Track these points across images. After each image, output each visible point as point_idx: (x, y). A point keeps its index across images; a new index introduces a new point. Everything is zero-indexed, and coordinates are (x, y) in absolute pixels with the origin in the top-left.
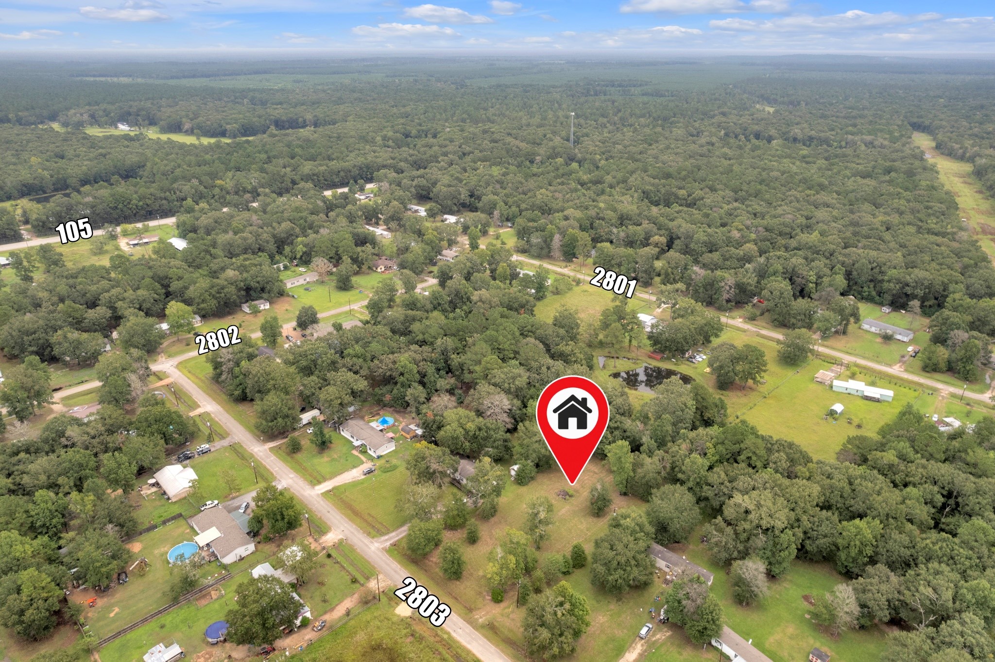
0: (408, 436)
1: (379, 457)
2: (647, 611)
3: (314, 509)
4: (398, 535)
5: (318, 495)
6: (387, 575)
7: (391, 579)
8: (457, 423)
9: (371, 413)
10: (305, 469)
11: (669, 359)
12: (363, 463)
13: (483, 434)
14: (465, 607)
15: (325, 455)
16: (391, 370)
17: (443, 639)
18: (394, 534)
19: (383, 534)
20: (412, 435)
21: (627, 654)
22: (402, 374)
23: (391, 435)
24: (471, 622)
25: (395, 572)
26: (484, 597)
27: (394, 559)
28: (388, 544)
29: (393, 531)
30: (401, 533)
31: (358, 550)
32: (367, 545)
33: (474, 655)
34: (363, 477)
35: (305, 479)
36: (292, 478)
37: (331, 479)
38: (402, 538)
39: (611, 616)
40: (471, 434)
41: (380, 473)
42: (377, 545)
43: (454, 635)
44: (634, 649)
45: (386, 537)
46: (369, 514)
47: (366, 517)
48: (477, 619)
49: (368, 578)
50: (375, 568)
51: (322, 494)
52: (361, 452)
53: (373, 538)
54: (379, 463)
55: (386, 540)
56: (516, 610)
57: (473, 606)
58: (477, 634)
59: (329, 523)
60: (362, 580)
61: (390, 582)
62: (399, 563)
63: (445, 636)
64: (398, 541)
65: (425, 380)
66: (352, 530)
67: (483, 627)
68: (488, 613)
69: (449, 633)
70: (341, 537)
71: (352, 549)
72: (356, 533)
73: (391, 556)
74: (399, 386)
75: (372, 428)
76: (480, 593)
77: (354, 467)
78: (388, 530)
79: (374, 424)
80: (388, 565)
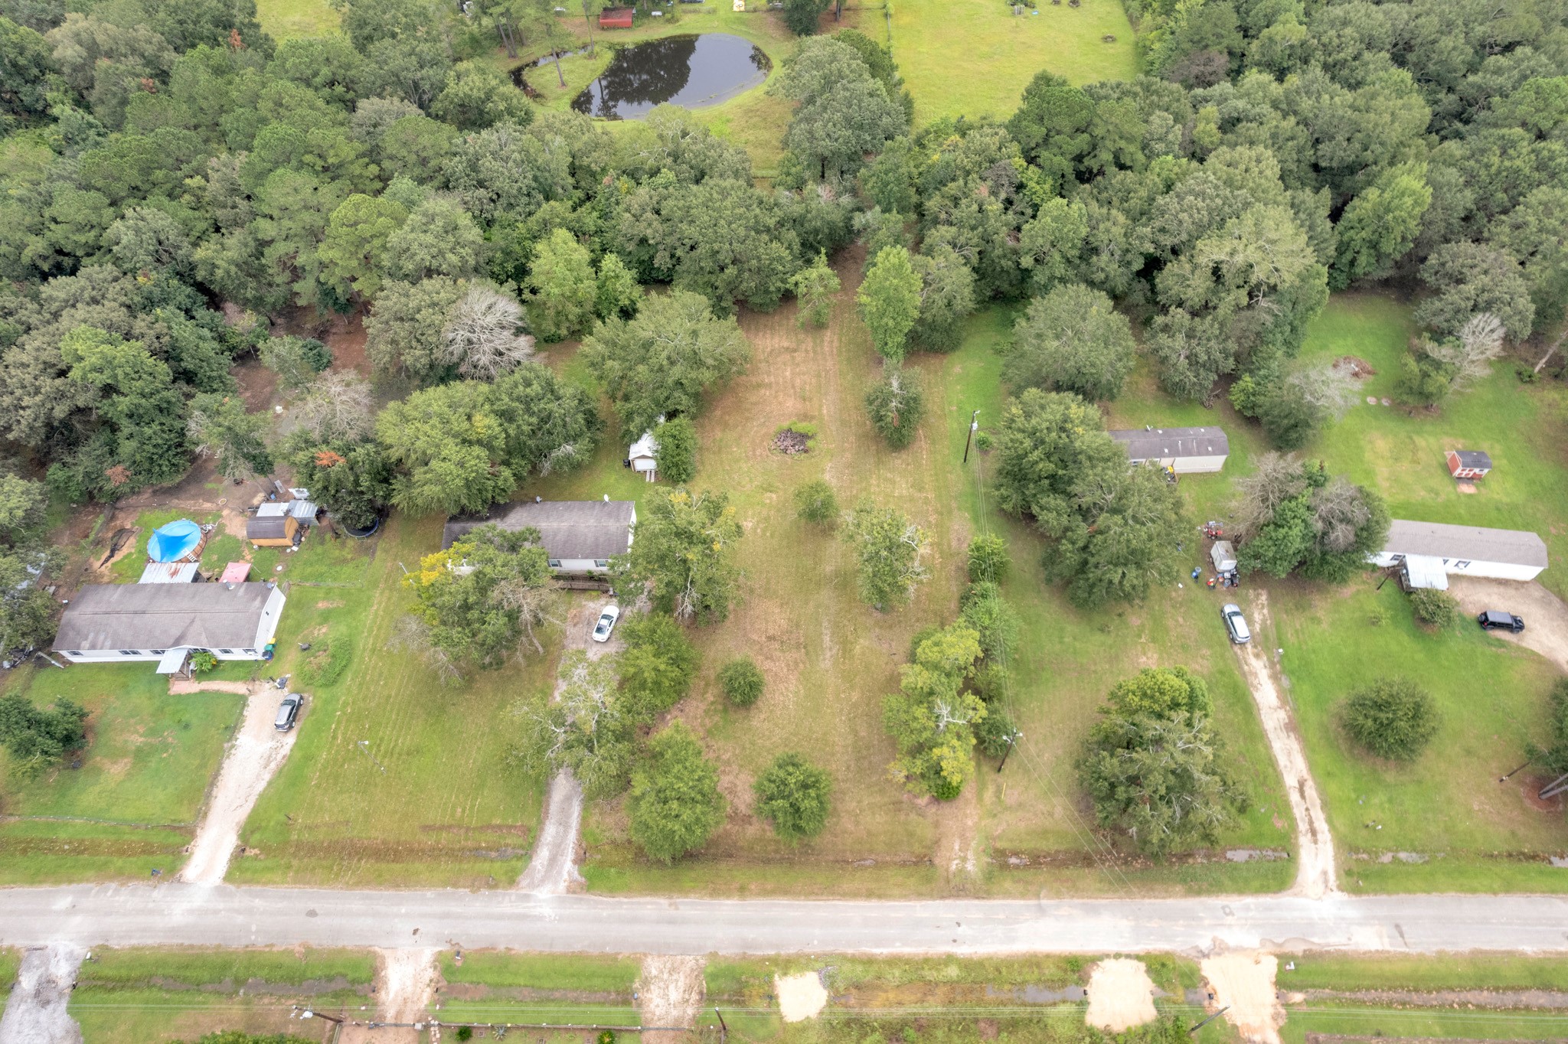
0: (287, 541)
1: (269, 654)
2: (1191, 583)
3: (260, 941)
4: (564, 824)
5: (219, 891)
6: (661, 950)
7: (685, 951)
8: (450, 441)
9: (98, 543)
10: (79, 849)
11: (645, 14)
12: (241, 701)
13: (526, 422)
14: (904, 864)
15: (97, 759)
16: (60, 396)
17: (952, 984)
18: (550, 831)
19: (527, 852)
20: (290, 529)
21: (1257, 696)
22: (108, 390)
23: (236, 571)
24: (958, 888)
25: (671, 921)
26: (914, 807)
27: (629, 891)
28: (568, 867)
29: (541, 823)
30: (565, 812)
31: (519, 948)
32: (523, 917)
33: (1048, 956)
34: (291, 739)
35: (123, 876)
36: (73, 909)
37: (202, 815)
38: (584, 821)
39: (1154, 640)
40: (500, 443)
41: (322, 693)
42: (544, 893)
43: (962, 951)
44: (1256, 675)
45: (543, 855)
46: (427, 828)
47: (430, 840)
48: (961, 871)
49: (626, 997)
50: (614, 958)
51: (229, 877)
52: (200, 675)
53: (512, 882)
54: (289, 665)
55: (553, 860)
56: (1000, 778)
57: (918, 849)
58: (998, 906)
59: (349, 943)
60: (615, 1015)
61: (690, 961)
62: (653, 890)
63: (953, 972)
64: (583, 834)
65: (188, 364)
66: (437, 908)
67: (989, 877)
68: (962, 836)
69: (949, 959)
70: (428, 954)
71: (499, 961)
72: (455, 908)
73: (612, 891)
74: (127, 427)
75: (168, 590)
76: (897, 805)
77: (232, 730)
78: (526, 830)
79: (155, 574)
80: (634, 920)
